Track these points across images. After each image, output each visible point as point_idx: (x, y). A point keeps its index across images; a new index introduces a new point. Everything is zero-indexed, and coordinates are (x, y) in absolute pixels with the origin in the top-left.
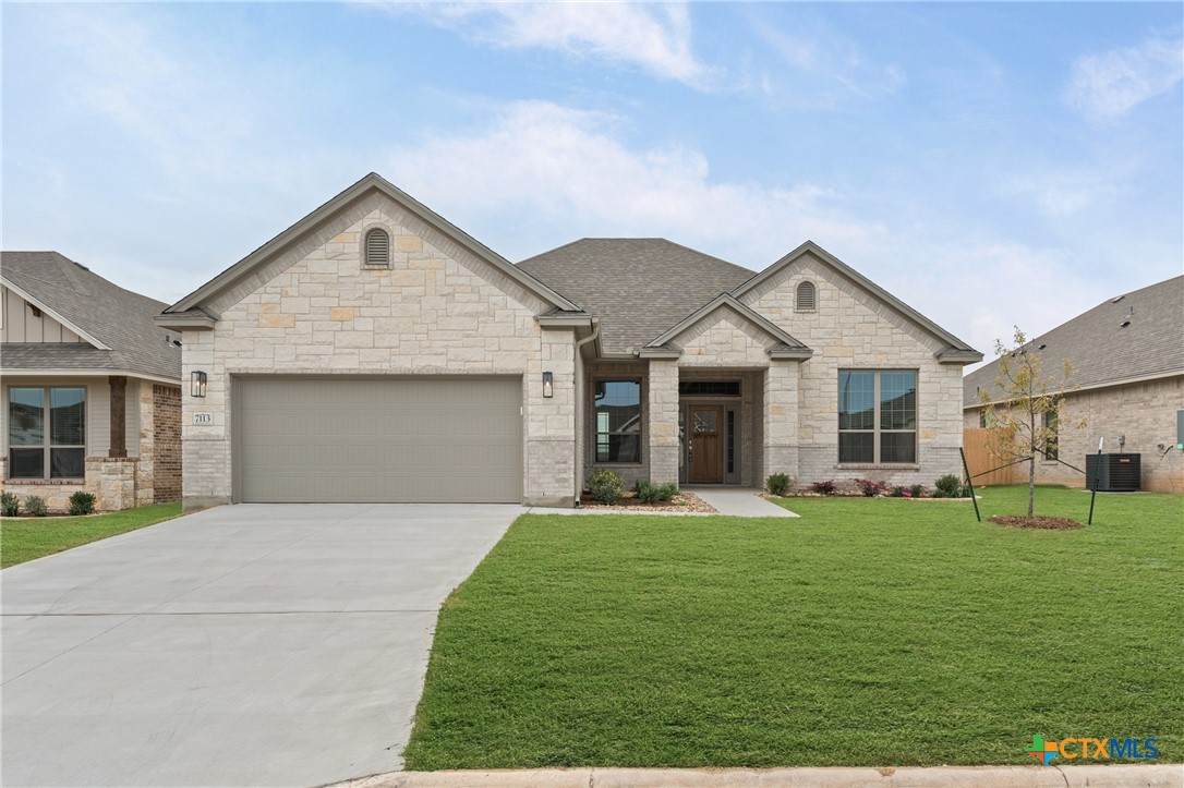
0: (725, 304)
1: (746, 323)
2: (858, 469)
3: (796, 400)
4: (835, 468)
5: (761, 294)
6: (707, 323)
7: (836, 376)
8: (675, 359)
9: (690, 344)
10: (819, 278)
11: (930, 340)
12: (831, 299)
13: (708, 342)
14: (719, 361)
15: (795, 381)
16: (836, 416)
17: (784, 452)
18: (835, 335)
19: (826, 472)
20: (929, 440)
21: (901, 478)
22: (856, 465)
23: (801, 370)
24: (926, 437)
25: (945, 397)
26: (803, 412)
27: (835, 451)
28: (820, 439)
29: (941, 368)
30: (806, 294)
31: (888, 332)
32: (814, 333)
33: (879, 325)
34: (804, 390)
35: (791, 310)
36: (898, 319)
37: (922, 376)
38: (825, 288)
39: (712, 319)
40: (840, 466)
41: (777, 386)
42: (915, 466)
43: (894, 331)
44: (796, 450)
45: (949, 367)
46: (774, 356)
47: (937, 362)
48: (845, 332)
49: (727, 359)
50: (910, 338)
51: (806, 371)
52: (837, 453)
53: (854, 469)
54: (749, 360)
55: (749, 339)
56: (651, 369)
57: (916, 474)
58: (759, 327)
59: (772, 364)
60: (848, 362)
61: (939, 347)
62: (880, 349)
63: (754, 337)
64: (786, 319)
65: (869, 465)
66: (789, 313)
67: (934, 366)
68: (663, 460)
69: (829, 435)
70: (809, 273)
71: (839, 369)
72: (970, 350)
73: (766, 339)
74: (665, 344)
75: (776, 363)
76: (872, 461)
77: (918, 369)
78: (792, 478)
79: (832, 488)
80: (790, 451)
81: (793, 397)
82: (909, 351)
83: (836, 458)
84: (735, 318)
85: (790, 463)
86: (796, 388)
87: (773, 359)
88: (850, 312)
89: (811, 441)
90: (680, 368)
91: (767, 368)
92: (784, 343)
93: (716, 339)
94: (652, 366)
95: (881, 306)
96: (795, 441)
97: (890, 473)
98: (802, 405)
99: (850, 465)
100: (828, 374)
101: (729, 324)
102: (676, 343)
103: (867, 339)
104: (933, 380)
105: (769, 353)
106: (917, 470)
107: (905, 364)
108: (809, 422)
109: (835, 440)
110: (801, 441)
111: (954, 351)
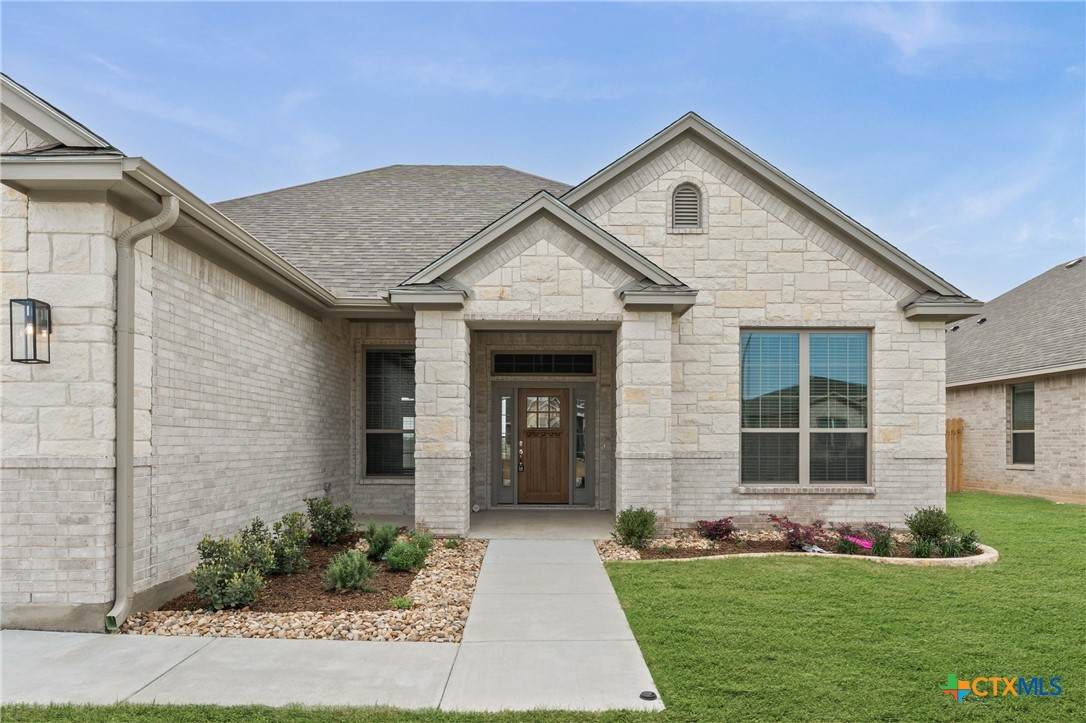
0: (543, 213)
1: (582, 246)
2: (775, 494)
3: (669, 379)
4: (735, 491)
5: (612, 203)
6: (512, 245)
7: (737, 338)
8: (458, 307)
9: (483, 282)
10: (708, 178)
11: (890, 281)
12: (729, 212)
13: (517, 277)
14: (535, 311)
15: (666, 347)
16: (737, 406)
17: (648, 467)
18: (735, 272)
19: (720, 498)
20: (891, 446)
21: (843, 509)
22: (770, 487)
23: (676, 329)
24: (887, 440)
25: (917, 375)
26: (682, 399)
27: (735, 465)
28: (709, 444)
29: (909, 327)
30: (687, 204)
31: (823, 267)
32: (701, 268)
33: (808, 256)
34: (684, 362)
35: (663, 230)
36: (838, 246)
37: (879, 340)
38: (720, 191)
39: (521, 239)
40: (742, 489)
41: (636, 354)
42: (867, 488)
43: (833, 265)
44: (668, 466)
45: (924, 325)
46: (629, 300)
47: (902, 316)
48: (752, 266)
49: (548, 309)
50: (860, 278)
51: (687, 330)
52: (738, 467)
53: (766, 494)
54: (587, 309)
55: (587, 273)
56: (418, 323)
57: (869, 502)
58: (604, 253)
59: (627, 316)
60: (755, 317)
61: (905, 292)
62: (810, 294)
63: (595, 270)
64: (654, 245)
65: (791, 487)
66: (658, 234)
67: (901, 324)
68: (437, 482)
69: (725, 436)
70: (691, 166)
71: (742, 328)
72: (959, 296)
73: (616, 273)
74: (439, 279)
75: (634, 315)
76: (796, 480)
77: (870, 330)
78: (660, 513)
79: (728, 531)
80: (658, 466)
81: (664, 372)
82: (858, 298)
83: (737, 475)
84: (562, 236)
85: (657, 487)
86: (668, 358)
87: (629, 307)
88: (759, 232)
89: (694, 447)
90: (468, 323)
91: (618, 325)
92: (647, 279)
93: (531, 272)
94: (421, 320)
95: (811, 224)
96: (666, 449)
97: (827, 499)
98: (679, 388)
99: (760, 487)
100: (721, 335)
101: (553, 248)
102: (463, 280)
103: (788, 278)
104: (895, 346)
105: (622, 296)
106: (871, 495)
107: (850, 320)
108: (690, 417)
109: (735, 446)
110: (679, 448)
111: (935, 298)
